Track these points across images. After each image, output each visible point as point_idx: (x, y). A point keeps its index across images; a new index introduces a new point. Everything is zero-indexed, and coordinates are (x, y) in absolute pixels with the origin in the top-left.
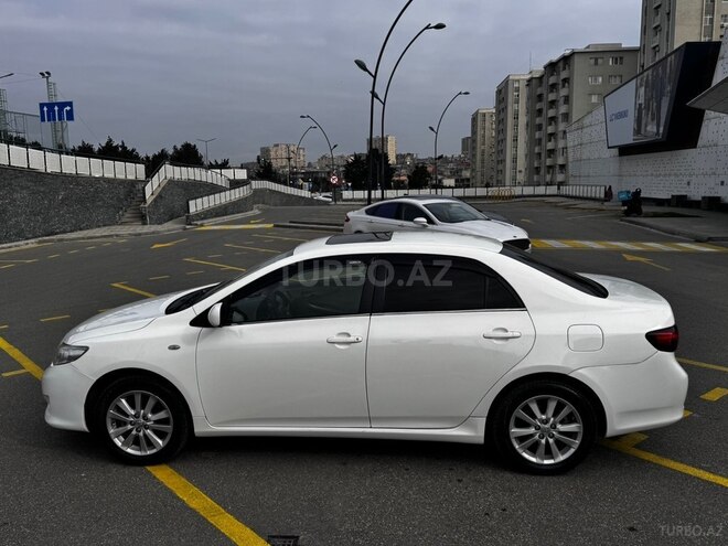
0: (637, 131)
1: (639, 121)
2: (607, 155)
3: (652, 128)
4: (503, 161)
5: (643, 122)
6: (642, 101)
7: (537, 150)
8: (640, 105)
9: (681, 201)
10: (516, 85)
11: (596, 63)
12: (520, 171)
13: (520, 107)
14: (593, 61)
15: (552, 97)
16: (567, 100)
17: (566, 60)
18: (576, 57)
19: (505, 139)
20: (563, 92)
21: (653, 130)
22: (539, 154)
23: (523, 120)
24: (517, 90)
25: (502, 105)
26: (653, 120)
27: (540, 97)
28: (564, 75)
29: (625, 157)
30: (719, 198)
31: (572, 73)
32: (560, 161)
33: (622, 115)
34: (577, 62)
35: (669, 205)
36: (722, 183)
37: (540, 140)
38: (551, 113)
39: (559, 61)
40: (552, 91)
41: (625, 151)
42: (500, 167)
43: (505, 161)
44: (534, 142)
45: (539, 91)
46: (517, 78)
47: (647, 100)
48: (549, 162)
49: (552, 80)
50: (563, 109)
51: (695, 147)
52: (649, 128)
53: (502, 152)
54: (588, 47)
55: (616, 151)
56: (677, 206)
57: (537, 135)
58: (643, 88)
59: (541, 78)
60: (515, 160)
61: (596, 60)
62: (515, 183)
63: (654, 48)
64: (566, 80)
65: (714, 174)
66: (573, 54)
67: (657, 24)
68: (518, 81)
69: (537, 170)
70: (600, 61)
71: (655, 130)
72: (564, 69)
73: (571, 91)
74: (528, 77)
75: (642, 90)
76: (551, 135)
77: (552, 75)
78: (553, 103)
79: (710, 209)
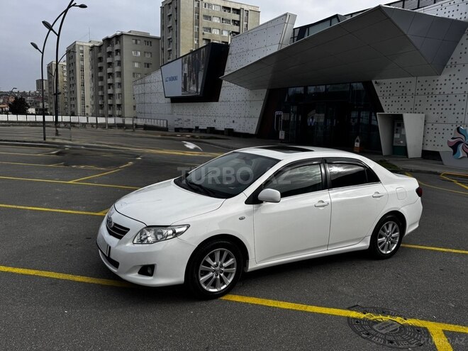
0: (184, 89)
1: (185, 83)
2: (163, 102)
3: (193, 88)
4: (75, 99)
5: (188, 84)
6: (186, 72)
7: (100, 93)
8: (185, 74)
9: (212, 130)
10: (81, 49)
11: (136, 43)
12: (87, 106)
13: (85, 64)
14: (134, 41)
15: (109, 60)
16: (120, 63)
17: (118, 38)
18: (124, 37)
19: (76, 84)
20: (117, 58)
21: (194, 89)
22: (102, 96)
23: (88, 72)
24: (82, 52)
25: (71, 61)
26: (194, 84)
27: (100, 59)
28: (117, 47)
29: (175, 104)
30: (232, 129)
31: (122, 46)
32: (118, 102)
33: (174, 79)
34: (125, 40)
35: (206, 133)
36: (233, 122)
37: (102, 87)
38: (109, 70)
39: (113, 37)
40: (109, 57)
41: (175, 100)
42: (73, 102)
43: (76, 98)
44: (97, 88)
45: (99, 55)
46: (81, 44)
47: (190, 72)
48: (110, 102)
49: (109, 49)
50: (117, 69)
51: (217, 101)
52: (192, 88)
53: (74, 92)
54: (130, 32)
55: (169, 100)
56: (210, 133)
57: (100, 84)
58: (187, 65)
59: (100, 47)
60: (83, 99)
61: (136, 40)
62: (84, 114)
63: (169, 39)
64: (117, 51)
65: (229, 116)
66: (122, 35)
67: (170, 25)
68: (83, 46)
69: (102, 107)
70: (139, 42)
71: (195, 90)
72: (117, 43)
73: (122, 57)
74: (91, 45)
75: (186, 65)
76: (110, 84)
77: (109, 46)
78: (110, 64)
79: (229, 135)
